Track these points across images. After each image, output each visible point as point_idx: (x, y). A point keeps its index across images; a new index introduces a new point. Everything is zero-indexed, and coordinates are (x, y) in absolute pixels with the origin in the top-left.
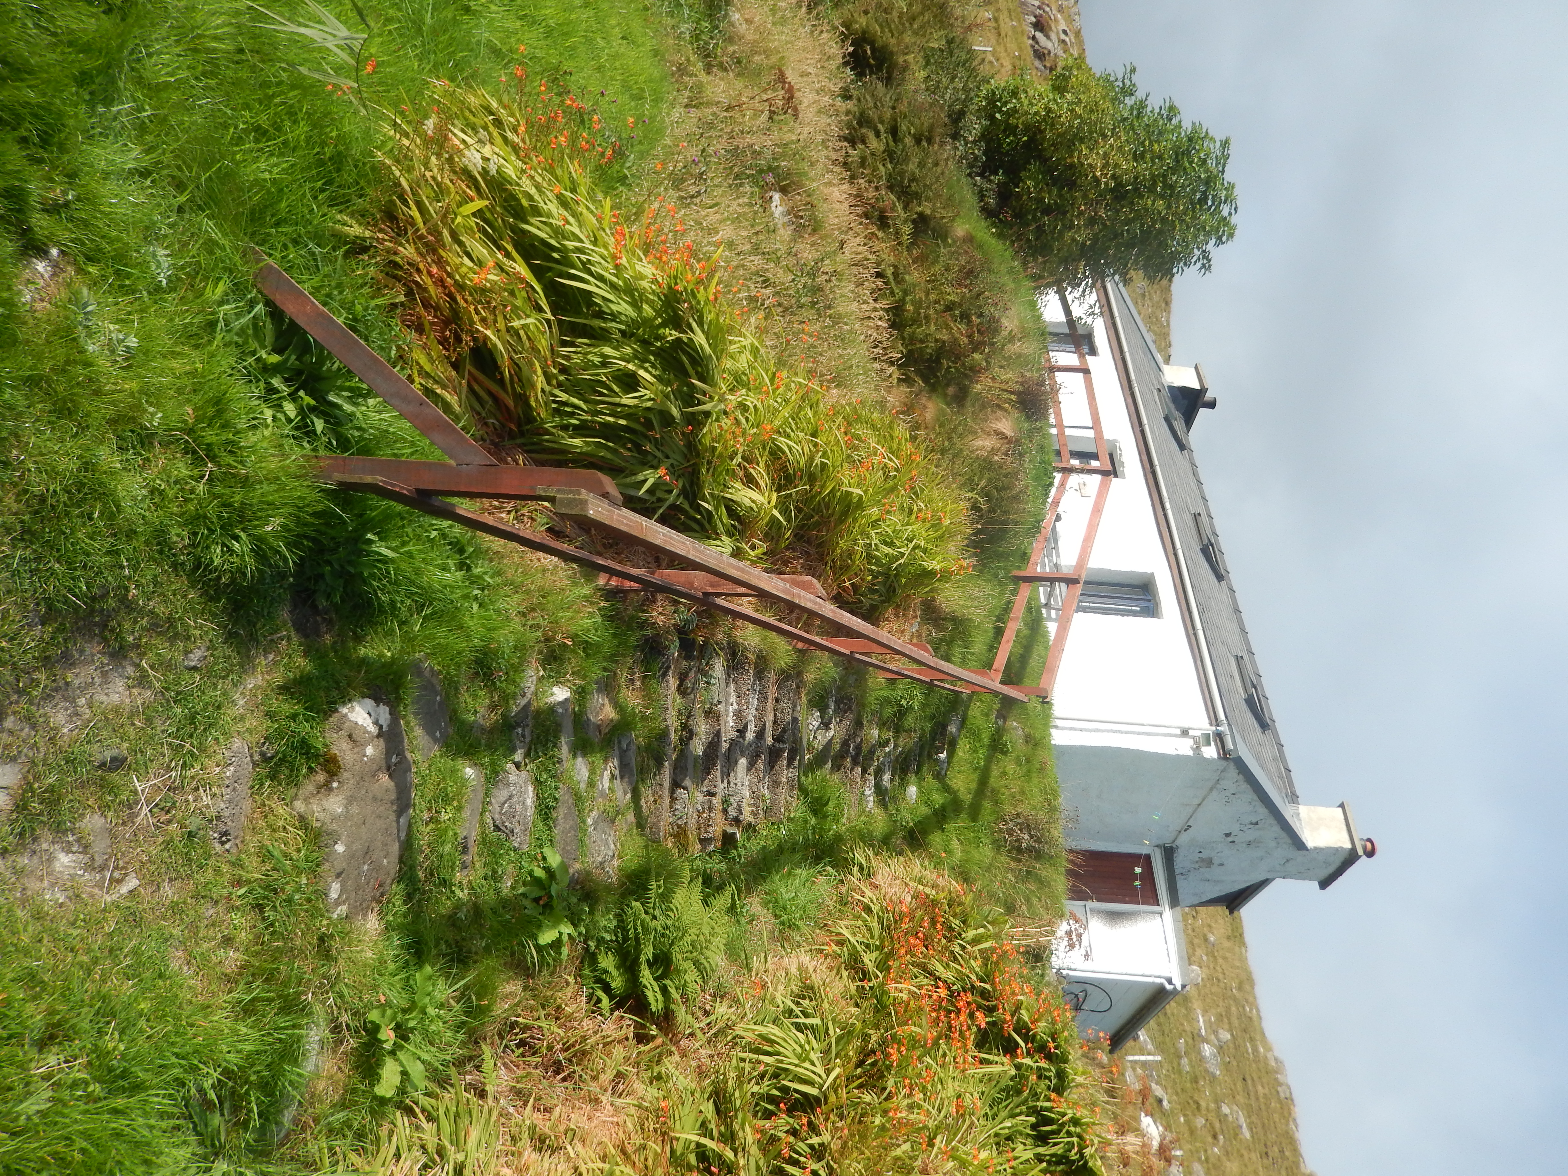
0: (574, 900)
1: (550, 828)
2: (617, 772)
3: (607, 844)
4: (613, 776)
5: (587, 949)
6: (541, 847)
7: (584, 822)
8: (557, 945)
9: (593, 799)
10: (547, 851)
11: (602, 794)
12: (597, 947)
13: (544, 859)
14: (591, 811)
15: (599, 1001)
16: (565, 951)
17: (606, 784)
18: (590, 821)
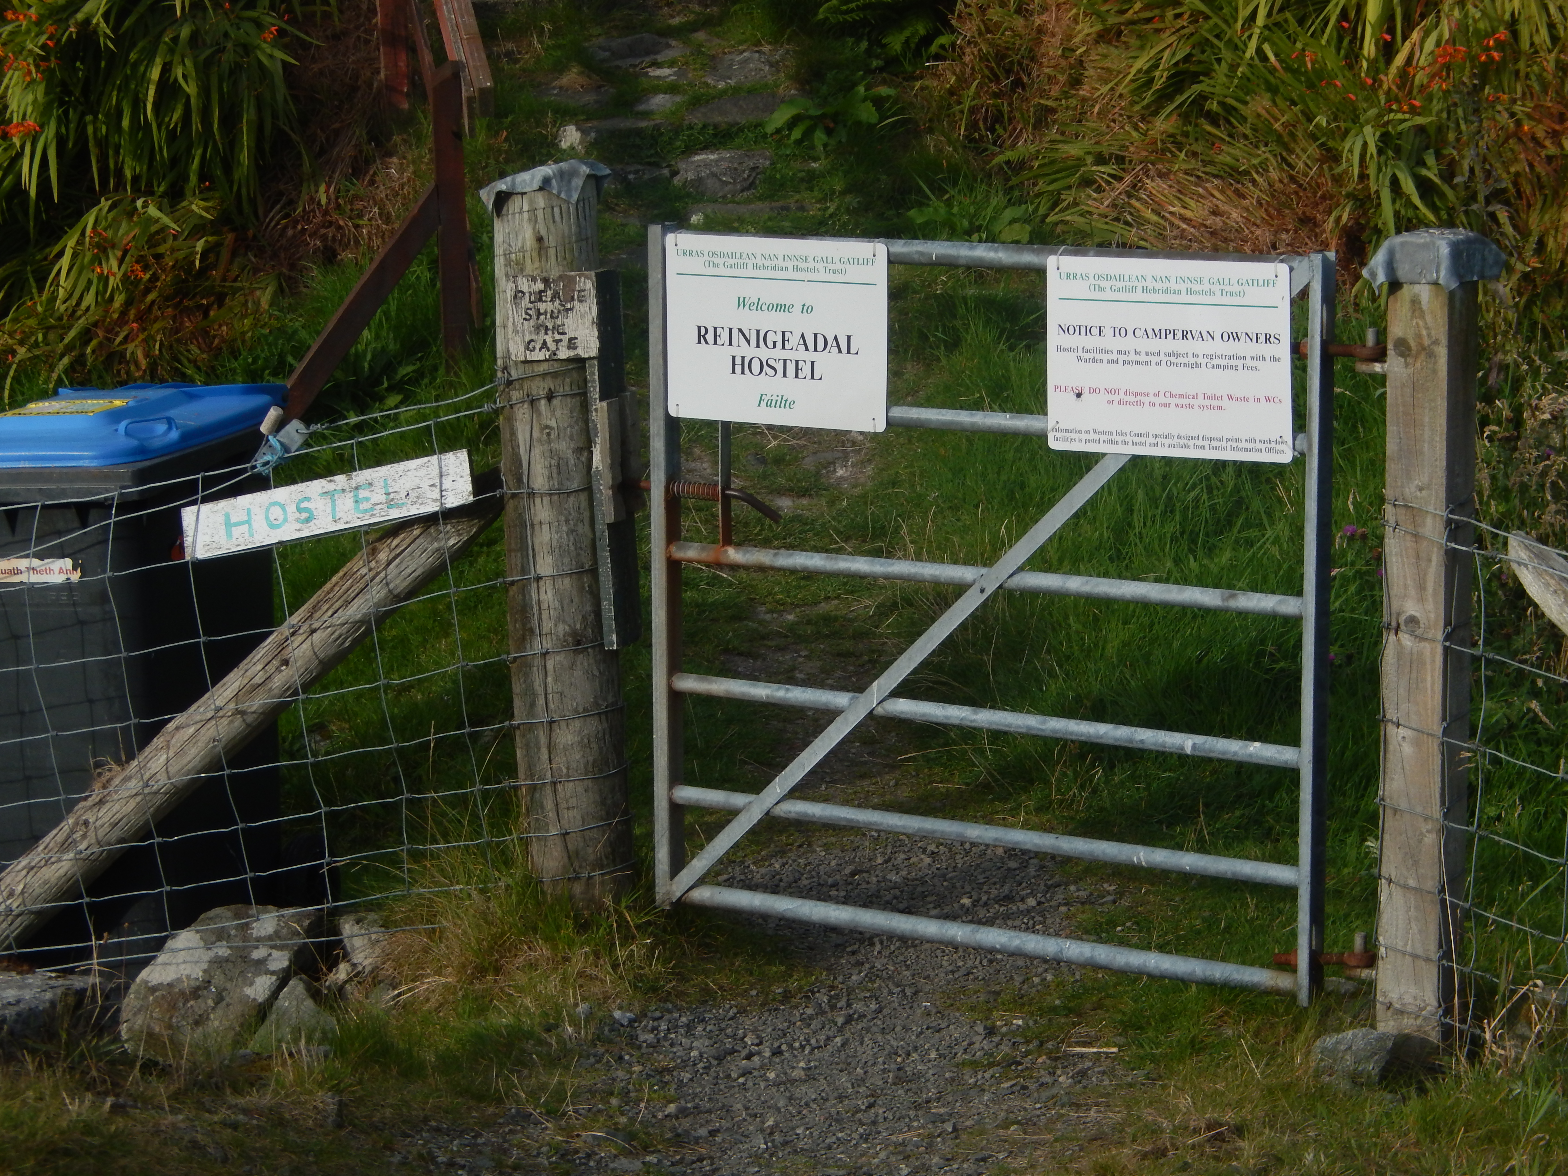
0: (824, 89)
1: (741, 130)
2: (648, 59)
3: (746, 61)
4: (655, 64)
5: (881, 70)
6: (765, 136)
7: (724, 92)
8: (878, 102)
9: (691, 85)
10: (770, 129)
11: (681, 74)
12: (878, 57)
13: (778, 131)
14: (707, 85)
15: (942, 47)
16: (884, 91)
17: (665, 72)
18: (721, 85)
